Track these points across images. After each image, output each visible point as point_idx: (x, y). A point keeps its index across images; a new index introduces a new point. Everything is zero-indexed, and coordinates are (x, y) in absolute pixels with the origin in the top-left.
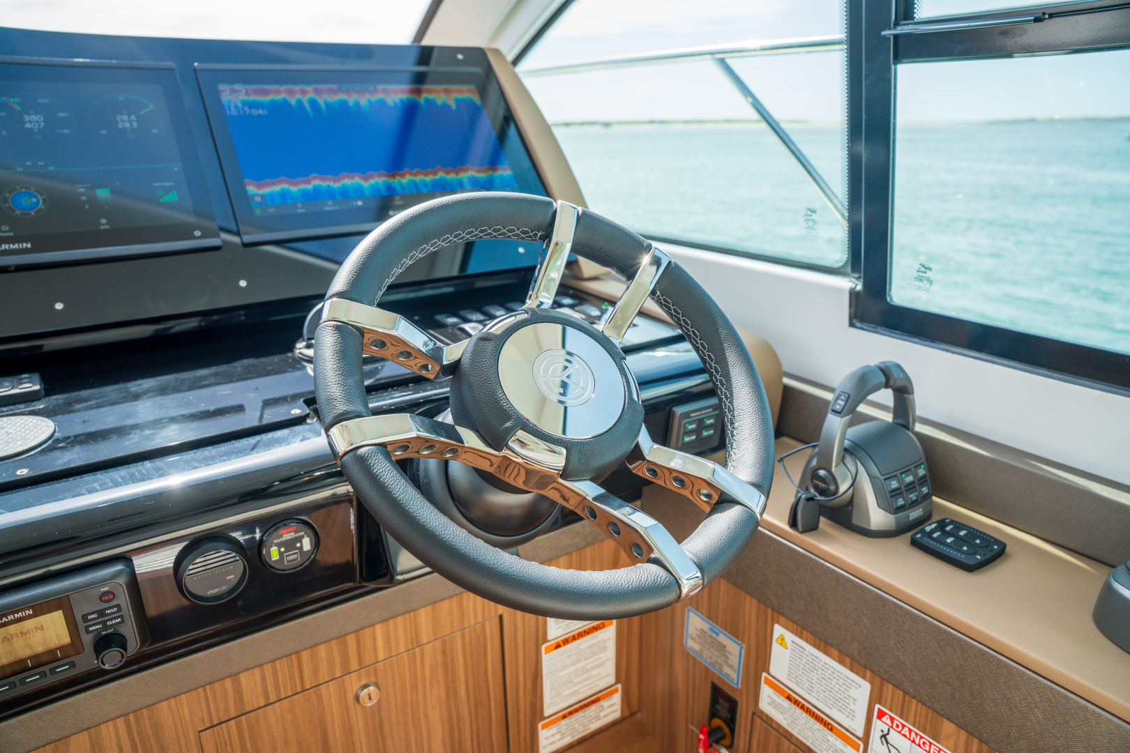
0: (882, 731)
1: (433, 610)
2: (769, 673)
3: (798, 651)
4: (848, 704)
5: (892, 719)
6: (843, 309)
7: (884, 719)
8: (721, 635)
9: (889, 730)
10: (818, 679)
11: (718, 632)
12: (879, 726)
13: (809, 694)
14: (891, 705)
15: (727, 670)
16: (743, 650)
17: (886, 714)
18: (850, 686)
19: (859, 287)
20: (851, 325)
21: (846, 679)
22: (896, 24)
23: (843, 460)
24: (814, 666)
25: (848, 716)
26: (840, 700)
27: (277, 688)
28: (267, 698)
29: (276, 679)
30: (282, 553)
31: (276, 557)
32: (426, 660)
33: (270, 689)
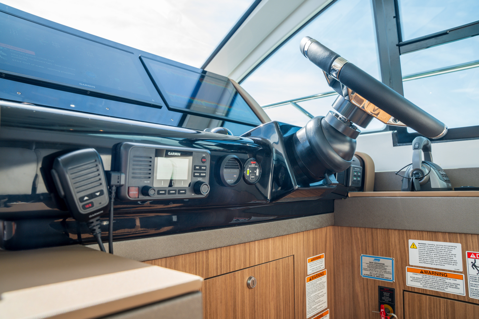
0: (472, 263)
1: (274, 242)
2: (409, 265)
3: (422, 247)
4: (452, 258)
5: (475, 254)
7: (472, 256)
8: (381, 259)
9: (475, 260)
10: (435, 254)
11: (379, 259)
12: (470, 261)
13: (432, 264)
14: (473, 248)
15: (386, 276)
16: (394, 261)
17: (471, 253)
18: (451, 249)
20: (395, 146)
21: (449, 247)
24: (432, 249)
25: (453, 265)
26: (447, 259)
27: (221, 266)
28: (217, 272)
29: (221, 261)
30: (250, 173)
31: (248, 174)
32: (271, 270)
33: (219, 266)
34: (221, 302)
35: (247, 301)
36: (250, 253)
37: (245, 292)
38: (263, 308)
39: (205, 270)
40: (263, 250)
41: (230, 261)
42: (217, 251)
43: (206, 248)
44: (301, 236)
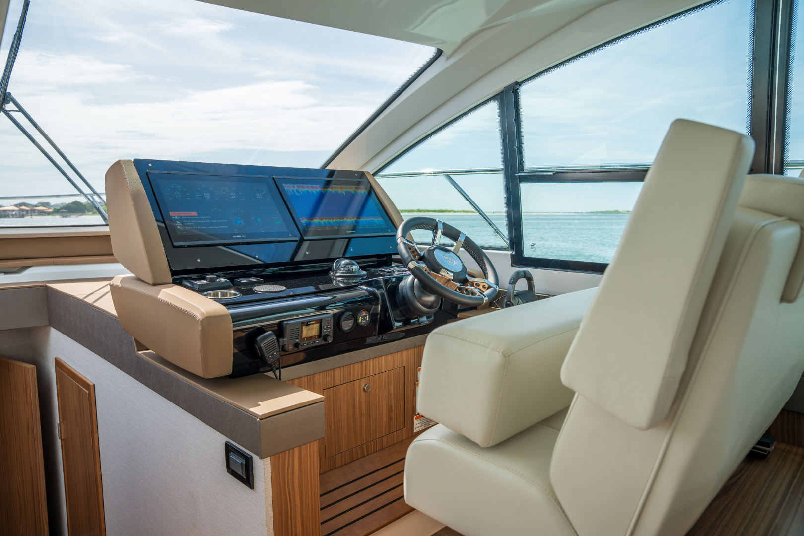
1: (386, 358)
6: (509, 261)
19: (514, 253)
20: (512, 266)
22: (519, 172)
23: (514, 298)
27: (344, 378)
28: (341, 382)
29: (344, 374)
30: (362, 320)
31: (360, 320)
32: (383, 379)
33: (342, 378)
34: (344, 401)
35: (363, 401)
36: (366, 368)
37: (362, 395)
38: (376, 405)
39: (332, 381)
40: (377, 365)
41: (350, 374)
42: (341, 369)
43: (333, 368)
44: (412, 350)
